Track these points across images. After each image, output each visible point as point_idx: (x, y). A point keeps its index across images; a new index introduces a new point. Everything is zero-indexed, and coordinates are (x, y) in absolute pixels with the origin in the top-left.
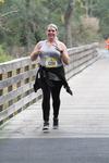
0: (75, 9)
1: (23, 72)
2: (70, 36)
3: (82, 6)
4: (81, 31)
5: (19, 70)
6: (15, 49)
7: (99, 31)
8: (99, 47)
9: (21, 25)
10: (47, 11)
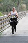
0: (20, 2)
1: (7, 19)
2: (19, 9)
3: (22, 1)
4: (22, 8)
5: (6, 18)
6: (5, 13)
7: (26, 8)
8: (26, 12)
9: (6, 6)
10: (13, 3)
